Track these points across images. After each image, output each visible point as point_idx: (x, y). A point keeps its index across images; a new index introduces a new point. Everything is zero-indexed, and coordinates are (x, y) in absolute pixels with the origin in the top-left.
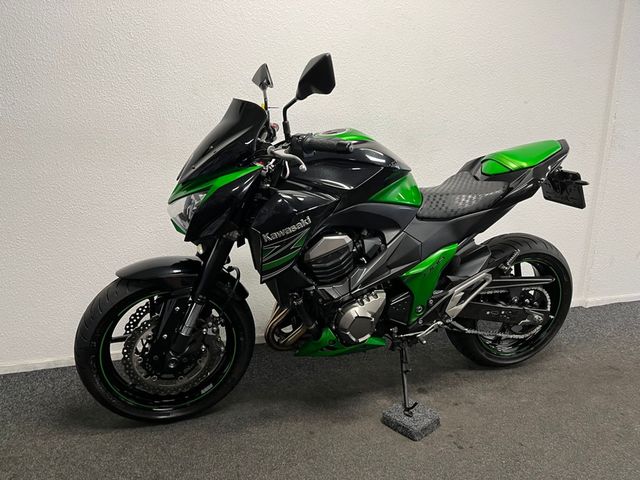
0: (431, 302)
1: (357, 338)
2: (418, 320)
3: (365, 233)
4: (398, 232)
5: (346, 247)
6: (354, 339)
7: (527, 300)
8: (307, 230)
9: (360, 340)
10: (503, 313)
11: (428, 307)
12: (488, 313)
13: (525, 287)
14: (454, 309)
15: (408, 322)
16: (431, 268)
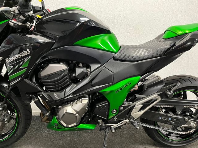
0: (122, 108)
1: (68, 124)
2: (113, 117)
3: (81, 65)
4: (99, 65)
6: (65, 125)
9: (70, 126)
10: (170, 119)
11: (120, 111)
12: (160, 118)
13: (187, 105)
14: (136, 113)
15: (108, 118)
16: (121, 89)
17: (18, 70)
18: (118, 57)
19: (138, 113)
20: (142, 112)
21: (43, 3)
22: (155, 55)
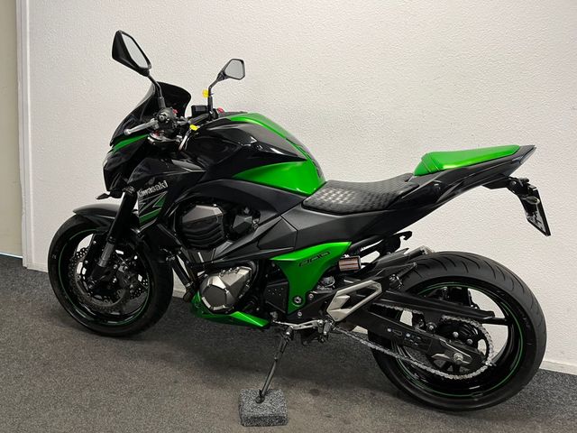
0: (311, 296)
2: (296, 312)
3: (247, 211)
4: (274, 214)
5: (214, 218)
6: (209, 306)
7: (456, 334)
8: (165, 192)
9: (215, 309)
10: (408, 335)
11: (308, 301)
12: (389, 330)
13: (452, 315)
14: (337, 311)
15: (286, 310)
16: (309, 260)
17: (150, 209)
18: (310, 204)
19: (340, 310)
20: (347, 311)
21: (210, 100)
22: (375, 206)
